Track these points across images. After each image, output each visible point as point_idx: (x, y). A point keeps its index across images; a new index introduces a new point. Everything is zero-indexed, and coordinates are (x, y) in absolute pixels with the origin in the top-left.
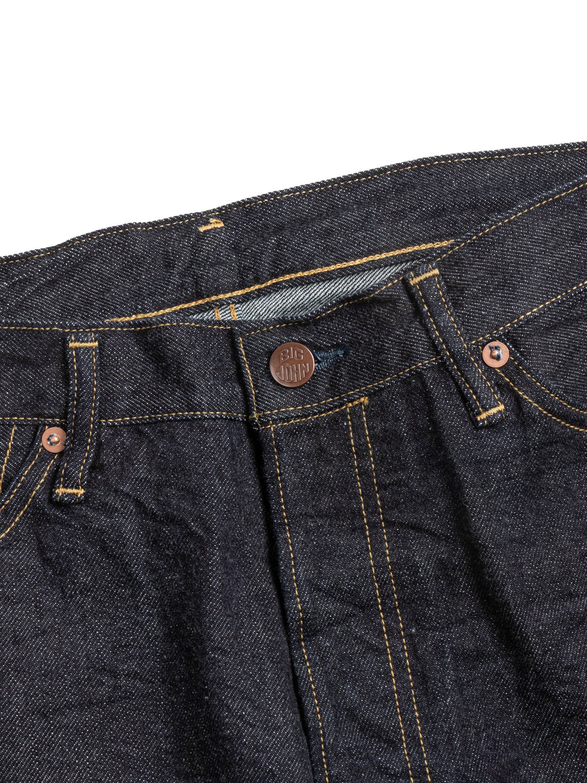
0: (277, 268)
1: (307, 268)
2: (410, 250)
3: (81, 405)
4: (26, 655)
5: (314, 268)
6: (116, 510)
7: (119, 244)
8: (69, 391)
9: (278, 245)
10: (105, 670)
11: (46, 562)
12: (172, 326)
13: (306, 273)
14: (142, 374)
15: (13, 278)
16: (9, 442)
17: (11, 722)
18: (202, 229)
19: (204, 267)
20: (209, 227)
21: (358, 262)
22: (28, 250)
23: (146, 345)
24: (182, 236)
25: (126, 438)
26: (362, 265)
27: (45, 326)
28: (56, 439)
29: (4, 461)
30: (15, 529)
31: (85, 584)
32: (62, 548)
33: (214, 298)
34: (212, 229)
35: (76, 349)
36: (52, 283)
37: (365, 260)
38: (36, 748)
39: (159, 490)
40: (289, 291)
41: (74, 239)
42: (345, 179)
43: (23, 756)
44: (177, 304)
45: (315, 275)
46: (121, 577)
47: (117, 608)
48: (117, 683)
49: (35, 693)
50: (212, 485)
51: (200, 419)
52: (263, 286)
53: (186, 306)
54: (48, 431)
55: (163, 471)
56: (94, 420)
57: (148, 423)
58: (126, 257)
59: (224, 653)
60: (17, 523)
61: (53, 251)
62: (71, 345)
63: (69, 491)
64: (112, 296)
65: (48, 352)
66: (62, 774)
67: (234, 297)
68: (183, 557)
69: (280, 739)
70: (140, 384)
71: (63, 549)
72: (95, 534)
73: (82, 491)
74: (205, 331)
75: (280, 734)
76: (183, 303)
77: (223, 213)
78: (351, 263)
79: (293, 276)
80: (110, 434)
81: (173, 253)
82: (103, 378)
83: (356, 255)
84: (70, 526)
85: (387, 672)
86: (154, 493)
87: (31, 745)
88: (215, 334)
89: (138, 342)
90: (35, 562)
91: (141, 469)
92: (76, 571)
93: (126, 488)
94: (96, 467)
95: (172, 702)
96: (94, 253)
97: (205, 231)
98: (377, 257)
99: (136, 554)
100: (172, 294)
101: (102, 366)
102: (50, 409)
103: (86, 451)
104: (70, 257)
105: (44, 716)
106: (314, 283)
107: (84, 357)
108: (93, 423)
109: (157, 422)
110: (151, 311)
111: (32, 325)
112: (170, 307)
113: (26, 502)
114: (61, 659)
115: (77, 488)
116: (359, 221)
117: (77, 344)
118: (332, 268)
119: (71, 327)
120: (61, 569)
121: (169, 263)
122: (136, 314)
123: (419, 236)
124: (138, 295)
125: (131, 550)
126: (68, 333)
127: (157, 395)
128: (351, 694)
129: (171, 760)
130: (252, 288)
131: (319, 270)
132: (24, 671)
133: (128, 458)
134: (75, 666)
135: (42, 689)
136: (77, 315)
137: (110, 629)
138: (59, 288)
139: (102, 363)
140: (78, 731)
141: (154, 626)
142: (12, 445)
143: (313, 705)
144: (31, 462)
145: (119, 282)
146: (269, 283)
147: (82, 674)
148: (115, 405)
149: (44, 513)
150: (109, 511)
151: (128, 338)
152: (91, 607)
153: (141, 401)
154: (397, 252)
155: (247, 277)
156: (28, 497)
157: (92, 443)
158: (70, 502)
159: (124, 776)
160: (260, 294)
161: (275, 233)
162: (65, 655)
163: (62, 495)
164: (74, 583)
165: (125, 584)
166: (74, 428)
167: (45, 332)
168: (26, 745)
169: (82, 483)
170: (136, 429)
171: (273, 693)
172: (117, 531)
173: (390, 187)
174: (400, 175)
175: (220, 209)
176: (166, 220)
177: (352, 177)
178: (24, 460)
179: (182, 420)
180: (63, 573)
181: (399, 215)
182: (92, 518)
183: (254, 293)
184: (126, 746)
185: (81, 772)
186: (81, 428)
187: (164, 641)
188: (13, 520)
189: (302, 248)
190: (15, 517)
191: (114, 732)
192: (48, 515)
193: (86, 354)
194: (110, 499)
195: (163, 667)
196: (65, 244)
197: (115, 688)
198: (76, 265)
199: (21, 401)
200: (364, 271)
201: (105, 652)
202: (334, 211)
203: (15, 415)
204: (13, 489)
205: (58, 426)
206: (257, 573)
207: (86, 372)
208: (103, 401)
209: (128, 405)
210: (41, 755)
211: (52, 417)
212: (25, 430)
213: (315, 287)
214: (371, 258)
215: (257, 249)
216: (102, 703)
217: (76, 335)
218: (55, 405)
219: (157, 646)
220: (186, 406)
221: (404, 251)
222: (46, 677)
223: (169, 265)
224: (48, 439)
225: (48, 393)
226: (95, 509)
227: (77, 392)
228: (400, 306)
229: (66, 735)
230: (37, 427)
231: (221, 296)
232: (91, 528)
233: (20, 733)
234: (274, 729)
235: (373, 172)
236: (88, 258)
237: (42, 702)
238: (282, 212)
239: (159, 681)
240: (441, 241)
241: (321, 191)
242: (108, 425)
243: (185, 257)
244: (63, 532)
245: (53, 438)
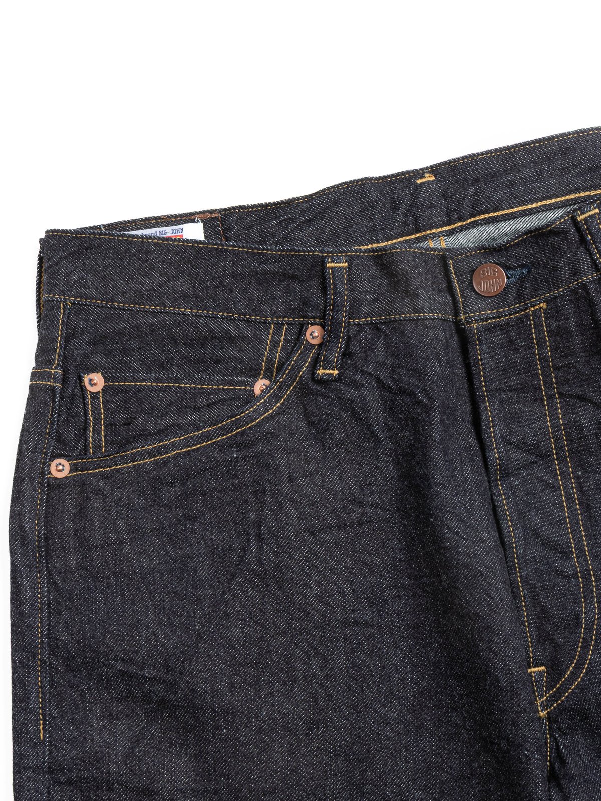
0: (475, 210)
1: (497, 210)
2: (573, 196)
3: (336, 310)
4: (298, 490)
5: (502, 210)
6: (362, 385)
7: (358, 192)
8: (326, 299)
9: (476, 193)
10: (355, 501)
11: (311, 423)
12: (401, 251)
13: (496, 214)
14: (379, 286)
15: (280, 218)
16: (281, 337)
17: (288, 538)
18: (419, 181)
19: (421, 209)
20: (424, 180)
21: (534, 205)
22: (291, 197)
23: (382, 266)
24: (404, 187)
25: (368, 334)
26: (537, 207)
27: (309, 252)
28: (316, 334)
29: (278, 350)
30: (287, 400)
31: (339, 439)
32: (322, 413)
33: (428, 232)
34: (426, 182)
35: (332, 268)
36: (309, 222)
37: (539, 204)
38: (307, 557)
39: (393, 371)
40: (484, 227)
41: (324, 189)
42: (524, 144)
43: (298, 562)
44: (401, 237)
45: (503, 215)
46: (366, 434)
47: (363, 456)
48: (364, 511)
49: (305, 517)
50: (433, 366)
51: (422, 319)
52: (464, 223)
53: (408, 238)
54: (311, 329)
55: (396, 357)
56: (345, 320)
57: (384, 322)
58: (363, 202)
59: (444, 487)
60: (289, 396)
61: (309, 198)
62: (328, 265)
63: (327, 372)
64: (354, 231)
65: (311, 270)
66: (325, 575)
67: (443, 232)
68: (412, 419)
69: (486, 549)
70: (378, 294)
71: (323, 414)
72: (347, 403)
74: (425, 255)
75: (485, 545)
76: (406, 236)
77: (435, 169)
78: (530, 206)
79: (487, 216)
80: (356, 331)
81: (398, 199)
82: (351, 290)
83: (533, 200)
84: (328, 397)
85: (561, 503)
86: (390, 373)
87: (303, 554)
88: (432, 259)
89: (376, 264)
90: (302, 424)
91: (380, 356)
92: (333, 430)
93: (369, 370)
94: (346, 354)
95: (404, 524)
96: (339, 199)
97: (421, 183)
98: (548, 202)
99: (377, 417)
100: (398, 229)
101: (350, 281)
102: (312, 312)
103: (339, 342)
104: (322, 202)
105: (312, 533)
106: (502, 221)
107: (338, 274)
108: (344, 322)
109: (391, 322)
110: (382, 242)
111: (299, 251)
112: (396, 238)
113: (295, 380)
114: (324, 493)
115: (333, 370)
116: (535, 175)
117: (333, 265)
118: (516, 210)
119: (328, 252)
120: (322, 429)
121: (395, 206)
122: (371, 244)
123: (580, 186)
124: (373, 230)
125: (373, 414)
126: (325, 257)
127: (391, 302)
128: (536, 519)
129: (403, 566)
130: (456, 225)
131: (506, 212)
132: (297, 501)
133: (370, 348)
134: (333, 498)
135: (310, 515)
136: (328, 245)
137: (358, 472)
138: (314, 225)
139: (349, 278)
140: (336, 545)
141: (390, 470)
142: (284, 339)
143: (508, 526)
144: (298, 351)
145: (358, 220)
146: (469, 221)
147: (339, 504)
148: (360, 309)
149: (309, 388)
150: (357, 386)
151: (368, 261)
152: (344, 456)
153: (379, 307)
154: (563, 198)
155: (453, 216)
156: (297, 376)
157: (343, 337)
158: (328, 380)
159: (370, 578)
160: (462, 229)
161: (473, 184)
162: (326, 490)
163: (322, 375)
164: (331, 439)
165: (369, 439)
166: (330, 326)
167: (309, 256)
168: (299, 554)
169: (336, 366)
170: (375, 327)
171: (480, 516)
172: (363, 401)
173: (557, 151)
174: (564, 141)
175: (431, 167)
176: (392, 175)
177: (529, 143)
178: (293, 350)
179: (410, 320)
180: (323, 432)
181: (564, 171)
182: (344, 391)
183: (458, 229)
184: (371, 556)
185: (338, 574)
186: (335, 326)
187: (397, 481)
188: (286, 394)
189: (493, 195)
190: (287, 391)
191: (362, 546)
192: (311, 389)
193: (339, 272)
194: (357, 378)
195: (397, 499)
196: (318, 193)
197: (363, 514)
198: (327, 208)
199: (290, 307)
200: (539, 212)
201: (354, 488)
202: (516, 168)
203: (286, 317)
204: (286, 371)
205: (318, 325)
206: (465, 431)
207: (339, 285)
208: (352, 306)
209: (369, 309)
210: (310, 562)
211: (314, 318)
212: (293, 328)
213: (503, 223)
214: (544, 203)
215: (460, 196)
216: (353, 525)
217: (332, 257)
218: (316, 309)
219: (392, 484)
220: (412, 310)
221: (568, 197)
222: (313, 505)
223: (395, 208)
224: (311, 335)
225: (311, 301)
226: (346, 385)
227: (333, 299)
228: (570, 236)
229: (328, 547)
230: (302, 326)
231: (434, 231)
232: (344, 398)
233: (295, 546)
234: (481, 542)
235: (544, 139)
236: (335, 203)
237: (311, 523)
238: (478, 169)
239: (394, 509)
240: (596, 190)
241: (506, 153)
242: (355, 324)
243: (407, 201)
244: (323, 402)
245: (314, 334)
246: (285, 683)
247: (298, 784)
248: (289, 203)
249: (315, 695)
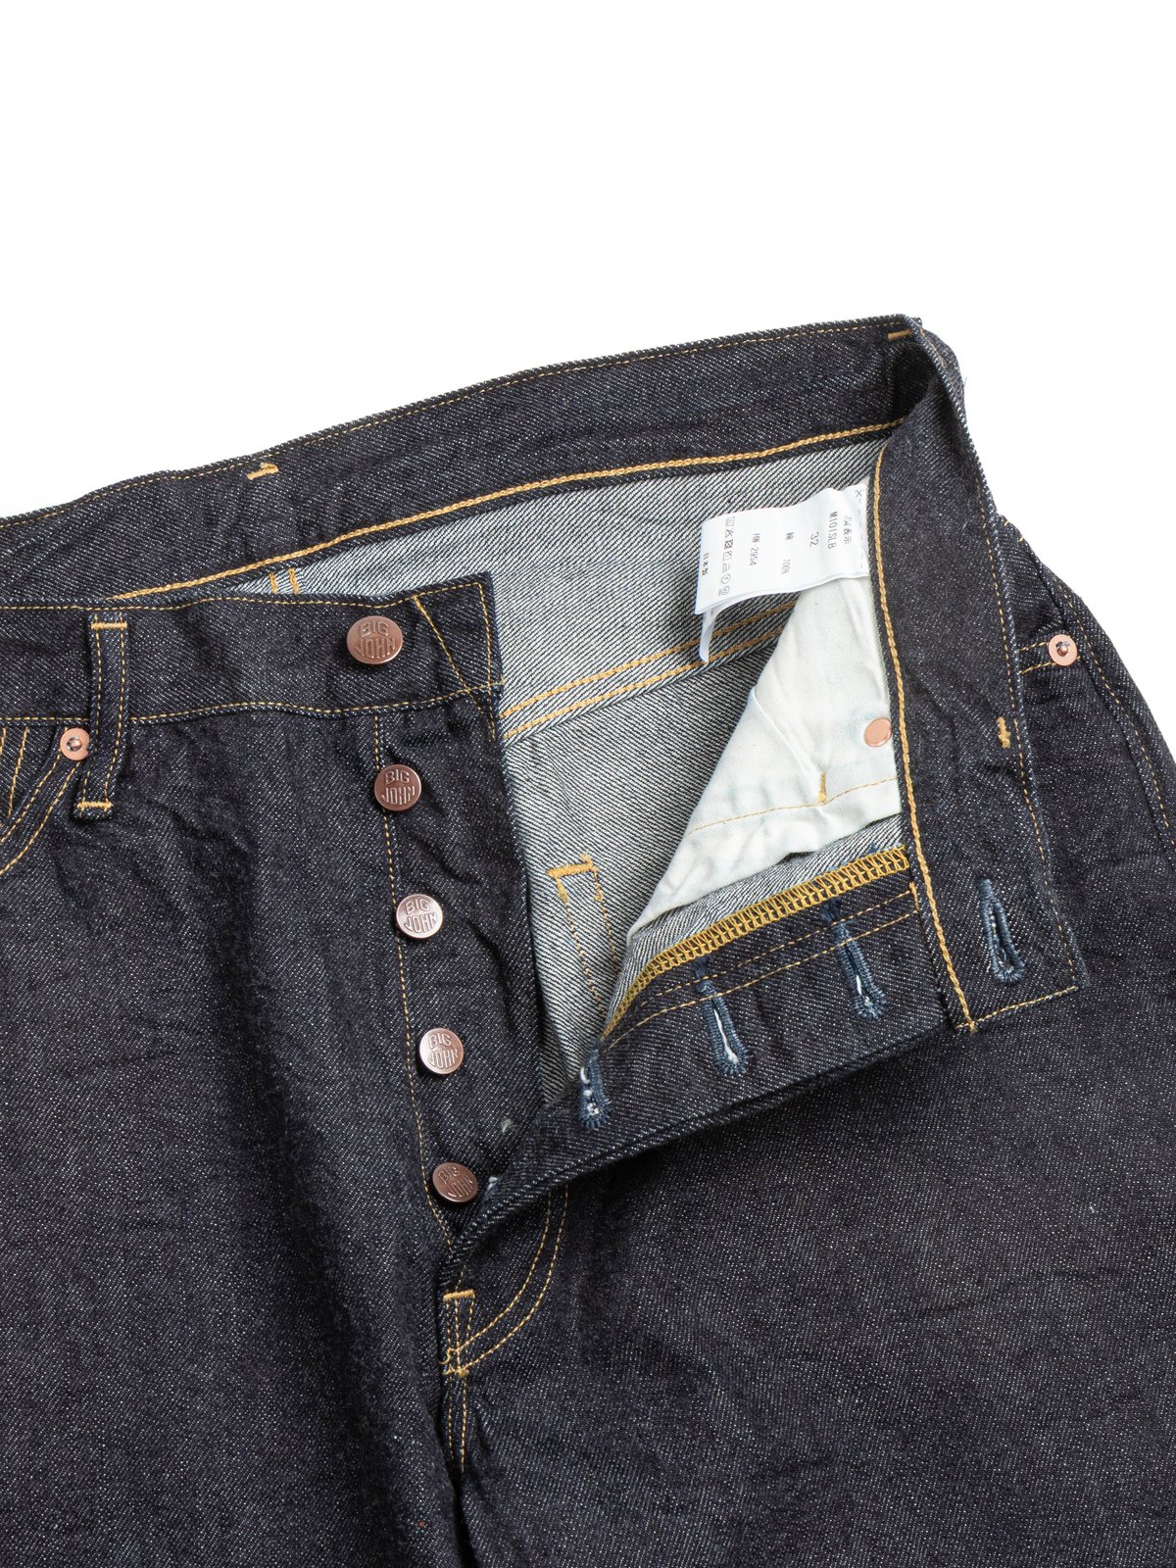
0: (346, 521)
1: (383, 521)
2: (511, 491)
3: (107, 700)
4: (44, 1003)
5: (391, 520)
6: (150, 825)
7: (149, 497)
8: (91, 683)
9: (346, 493)
10: (142, 1019)
11: (68, 892)
12: (216, 601)
13: (382, 527)
14: (182, 661)
15: (18, 544)
16: (20, 748)
17: (27, 1083)
18: (251, 476)
19: (254, 523)
20: (260, 474)
21: (446, 510)
22: (37, 509)
23: (187, 627)
24: (227, 486)
25: (163, 740)
26: (451, 513)
27: (62, 604)
28: (77, 743)
29: (14, 771)
30: (29, 853)
31: (115, 917)
32: (86, 874)
33: (268, 561)
34: (264, 476)
35: (100, 631)
36: (67, 549)
37: (455, 507)
38: (59, 1115)
39: (201, 800)
40: (363, 550)
41: (93, 494)
42: (428, 403)
43: (44, 1124)
44: (222, 571)
45: (393, 529)
46: (159, 906)
47: (155, 944)
48: (157, 1034)
49: (56, 1048)
50: (259, 789)
51: (247, 711)
52: (330, 544)
53: (234, 572)
54: (68, 734)
55: (205, 777)
56: (123, 718)
57: (188, 720)
58: (157, 513)
60: (31, 846)
61: (68, 508)
62: (94, 626)
63: (94, 804)
64: (142, 562)
65: (67, 636)
66: (92, 1145)
67: (293, 560)
68: (231, 879)
70: (179, 673)
71: (87, 876)
72: (125, 856)
73: (108, 805)
76: (231, 569)
77: (278, 455)
78: (438, 512)
79: (366, 531)
80: (142, 735)
81: (216, 508)
82: (134, 667)
83: (443, 501)
84: (95, 847)
86: (195, 804)
87: (52, 1110)
89: (177, 624)
90: (54, 893)
91: (180, 775)
92: (104, 901)
93: (161, 799)
94: (125, 775)
95: (226, 1056)
96: (118, 510)
97: (255, 479)
98: (470, 503)
99: (176, 878)
100: (216, 558)
101: (132, 653)
102: (69, 706)
103: (114, 755)
104: (88, 515)
105: (68, 1075)
106: (392, 539)
107: (110, 641)
108: (122, 721)
109: (198, 719)
110: (189, 579)
111: (47, 604)
112: (214, 573)
113: (41, 820)
114: (88, 1007)
115: (103, 801)
116: (446, 458)
117: (101, 625)
118: (415, 518)
119: (93, 605)
120: (86, 900)
121: (211, 520)
122: (171, 584)
123: (521, 474)
124: (173, 561)
125: (169, 873)
126: (90, 612)
127: (198, 686)
129: (225, 1126)
130: (316, 548)
131: (398, 522)
132: (43, 1022)
133: (164, 762)
134: (105, 1015)
135: (65, 1044)
136: (98, 587)
137: (147, 970)
138: (76, 554)
139: (132, 649)
140: (110, 1093)
141: (200, 966)
142: (24, 751)
144: (47, 772)
145: (149, 545)
146: (337, 541)
147: (114, 1024)
148: (149, 699)
149: (64, 833)
150: (141, 827)
151: (165, 619)
152: (124, 945)
153: (180, 694)
154: (496, 495)
155: (309, 534)
156: (44, 814)
157: (120, 746)
158: (94, 818)
159: (168, 1147)
160: (325, 554)
161: (342, 477)
162: (92, 1002)
163: (85, 809)
164: (101, 916)
165: (164, 915)
166: (99, 728)
167: (62, 611)
168: (46, 1110)
169: (109, 795)
170: (173, 728)
172: (151, 851)
173: (484, 410)
175: (273, 450)
176: (207, 467)
177: (436, 401)
178: (39, 770)
179: (226, 714)
180: (88, 905)
181: (495, 447)
182: (121, 836)
183: (319, 554)
184: (170, 1111)
185: (115, 1143)
186: (107, 728)
187: (214, 983)
188: (26, 843)
189: (376, 496)
190: (29, 839)
191: (155, 1094)
192: (69, 835)
193: (112, 637)
194: (142, 813)
195: (214, 1014)
196: (82, 500)
197: (155, 1041)
198: (97, 526)
199: (33, 697)
200: (455, 520)
201: (141, 998)
202: (415, 445)
203: (27, 715)
204: (25, 805)
205: (80, 727)
206: (322, 898)
207: (112, 658)
208: (134, 693)
209: (164, 699)
210: (65, 1122)
211: (72, 715)
212: (40, 733)
213: (395, 543)
214: (463, 504)
215: (319, 498)
216: (139, 1058)
217: (100, 614)
218: (76, 700)
219: (205, 989)
220: (231, 696)
221: (503, 493)
222: (69, 1028)
223: (211, 523)
224: (68, 744)
225: (66, 687)
226: (125, 826)
227: (101, 683)
229: (96, 1098)
230: (54, 729)
231: (277, 559)
232: (120, 848)
233: (40, 1097)
235: (462, 392)
236: (111, 516)
237: (65, 1058)
238: (350, 450)
239: (209, 1031)
240: (550, 479)
241: (398, 419)
242: (140, 724)
243: (231, 512)
244: (87, 855)
245: (74, 743)
246: (24, 1327)
247: (46, 1494)
248: (35, 518)
249: (74, 1347)
